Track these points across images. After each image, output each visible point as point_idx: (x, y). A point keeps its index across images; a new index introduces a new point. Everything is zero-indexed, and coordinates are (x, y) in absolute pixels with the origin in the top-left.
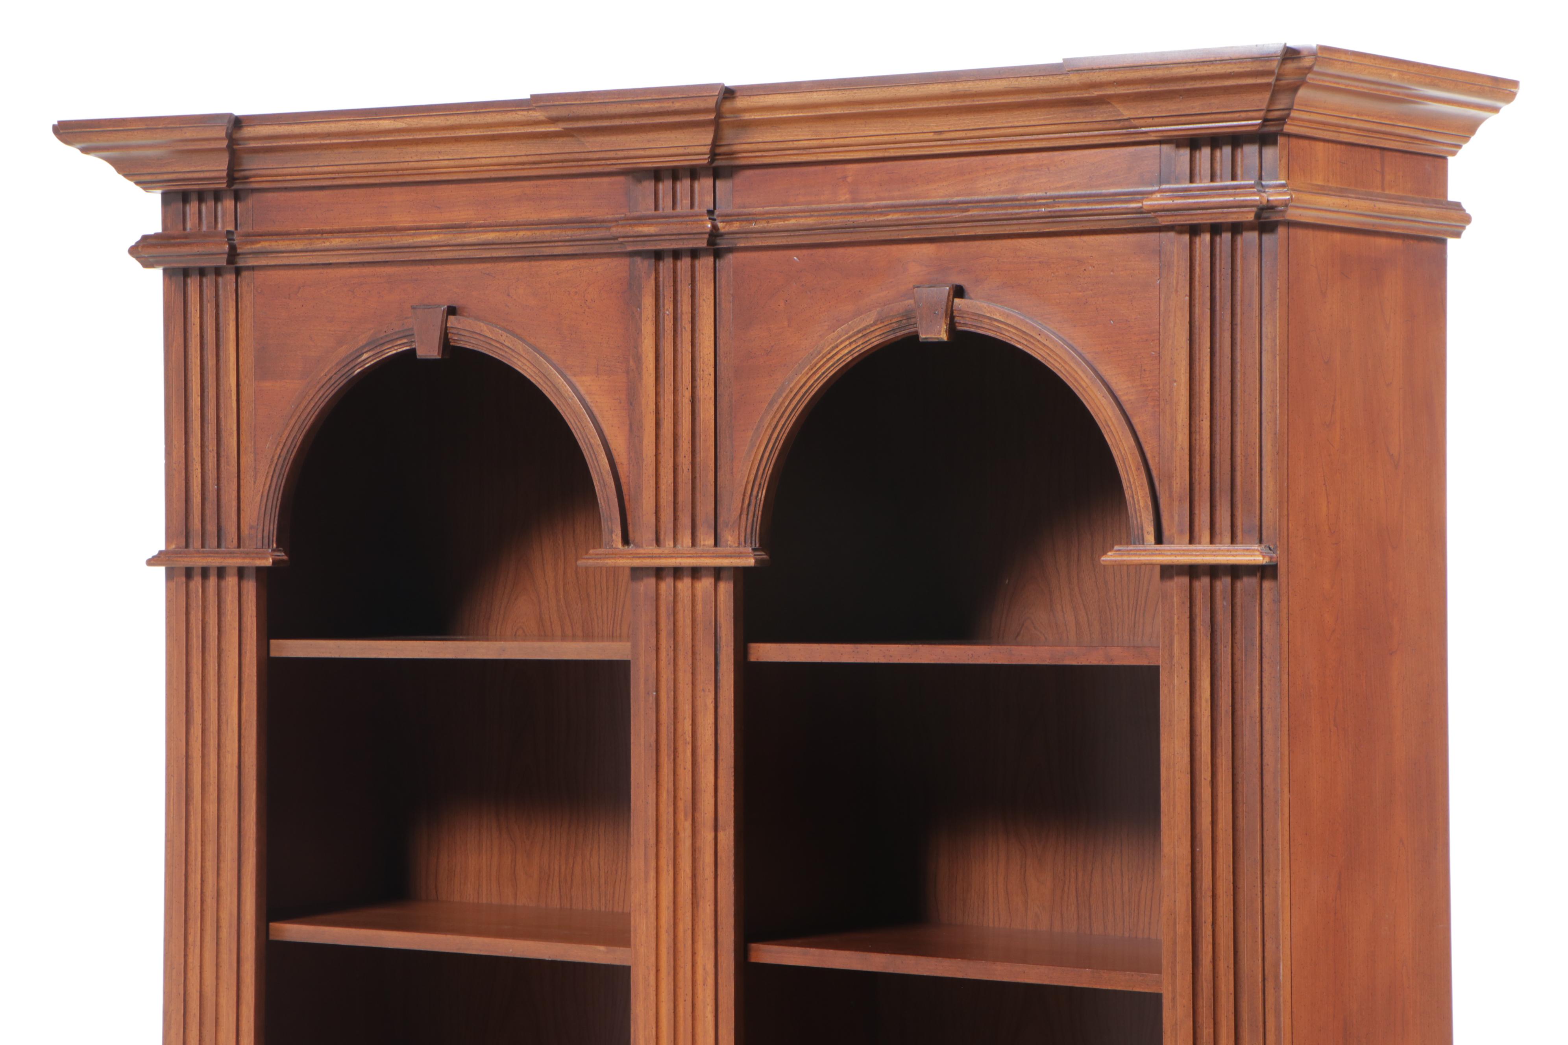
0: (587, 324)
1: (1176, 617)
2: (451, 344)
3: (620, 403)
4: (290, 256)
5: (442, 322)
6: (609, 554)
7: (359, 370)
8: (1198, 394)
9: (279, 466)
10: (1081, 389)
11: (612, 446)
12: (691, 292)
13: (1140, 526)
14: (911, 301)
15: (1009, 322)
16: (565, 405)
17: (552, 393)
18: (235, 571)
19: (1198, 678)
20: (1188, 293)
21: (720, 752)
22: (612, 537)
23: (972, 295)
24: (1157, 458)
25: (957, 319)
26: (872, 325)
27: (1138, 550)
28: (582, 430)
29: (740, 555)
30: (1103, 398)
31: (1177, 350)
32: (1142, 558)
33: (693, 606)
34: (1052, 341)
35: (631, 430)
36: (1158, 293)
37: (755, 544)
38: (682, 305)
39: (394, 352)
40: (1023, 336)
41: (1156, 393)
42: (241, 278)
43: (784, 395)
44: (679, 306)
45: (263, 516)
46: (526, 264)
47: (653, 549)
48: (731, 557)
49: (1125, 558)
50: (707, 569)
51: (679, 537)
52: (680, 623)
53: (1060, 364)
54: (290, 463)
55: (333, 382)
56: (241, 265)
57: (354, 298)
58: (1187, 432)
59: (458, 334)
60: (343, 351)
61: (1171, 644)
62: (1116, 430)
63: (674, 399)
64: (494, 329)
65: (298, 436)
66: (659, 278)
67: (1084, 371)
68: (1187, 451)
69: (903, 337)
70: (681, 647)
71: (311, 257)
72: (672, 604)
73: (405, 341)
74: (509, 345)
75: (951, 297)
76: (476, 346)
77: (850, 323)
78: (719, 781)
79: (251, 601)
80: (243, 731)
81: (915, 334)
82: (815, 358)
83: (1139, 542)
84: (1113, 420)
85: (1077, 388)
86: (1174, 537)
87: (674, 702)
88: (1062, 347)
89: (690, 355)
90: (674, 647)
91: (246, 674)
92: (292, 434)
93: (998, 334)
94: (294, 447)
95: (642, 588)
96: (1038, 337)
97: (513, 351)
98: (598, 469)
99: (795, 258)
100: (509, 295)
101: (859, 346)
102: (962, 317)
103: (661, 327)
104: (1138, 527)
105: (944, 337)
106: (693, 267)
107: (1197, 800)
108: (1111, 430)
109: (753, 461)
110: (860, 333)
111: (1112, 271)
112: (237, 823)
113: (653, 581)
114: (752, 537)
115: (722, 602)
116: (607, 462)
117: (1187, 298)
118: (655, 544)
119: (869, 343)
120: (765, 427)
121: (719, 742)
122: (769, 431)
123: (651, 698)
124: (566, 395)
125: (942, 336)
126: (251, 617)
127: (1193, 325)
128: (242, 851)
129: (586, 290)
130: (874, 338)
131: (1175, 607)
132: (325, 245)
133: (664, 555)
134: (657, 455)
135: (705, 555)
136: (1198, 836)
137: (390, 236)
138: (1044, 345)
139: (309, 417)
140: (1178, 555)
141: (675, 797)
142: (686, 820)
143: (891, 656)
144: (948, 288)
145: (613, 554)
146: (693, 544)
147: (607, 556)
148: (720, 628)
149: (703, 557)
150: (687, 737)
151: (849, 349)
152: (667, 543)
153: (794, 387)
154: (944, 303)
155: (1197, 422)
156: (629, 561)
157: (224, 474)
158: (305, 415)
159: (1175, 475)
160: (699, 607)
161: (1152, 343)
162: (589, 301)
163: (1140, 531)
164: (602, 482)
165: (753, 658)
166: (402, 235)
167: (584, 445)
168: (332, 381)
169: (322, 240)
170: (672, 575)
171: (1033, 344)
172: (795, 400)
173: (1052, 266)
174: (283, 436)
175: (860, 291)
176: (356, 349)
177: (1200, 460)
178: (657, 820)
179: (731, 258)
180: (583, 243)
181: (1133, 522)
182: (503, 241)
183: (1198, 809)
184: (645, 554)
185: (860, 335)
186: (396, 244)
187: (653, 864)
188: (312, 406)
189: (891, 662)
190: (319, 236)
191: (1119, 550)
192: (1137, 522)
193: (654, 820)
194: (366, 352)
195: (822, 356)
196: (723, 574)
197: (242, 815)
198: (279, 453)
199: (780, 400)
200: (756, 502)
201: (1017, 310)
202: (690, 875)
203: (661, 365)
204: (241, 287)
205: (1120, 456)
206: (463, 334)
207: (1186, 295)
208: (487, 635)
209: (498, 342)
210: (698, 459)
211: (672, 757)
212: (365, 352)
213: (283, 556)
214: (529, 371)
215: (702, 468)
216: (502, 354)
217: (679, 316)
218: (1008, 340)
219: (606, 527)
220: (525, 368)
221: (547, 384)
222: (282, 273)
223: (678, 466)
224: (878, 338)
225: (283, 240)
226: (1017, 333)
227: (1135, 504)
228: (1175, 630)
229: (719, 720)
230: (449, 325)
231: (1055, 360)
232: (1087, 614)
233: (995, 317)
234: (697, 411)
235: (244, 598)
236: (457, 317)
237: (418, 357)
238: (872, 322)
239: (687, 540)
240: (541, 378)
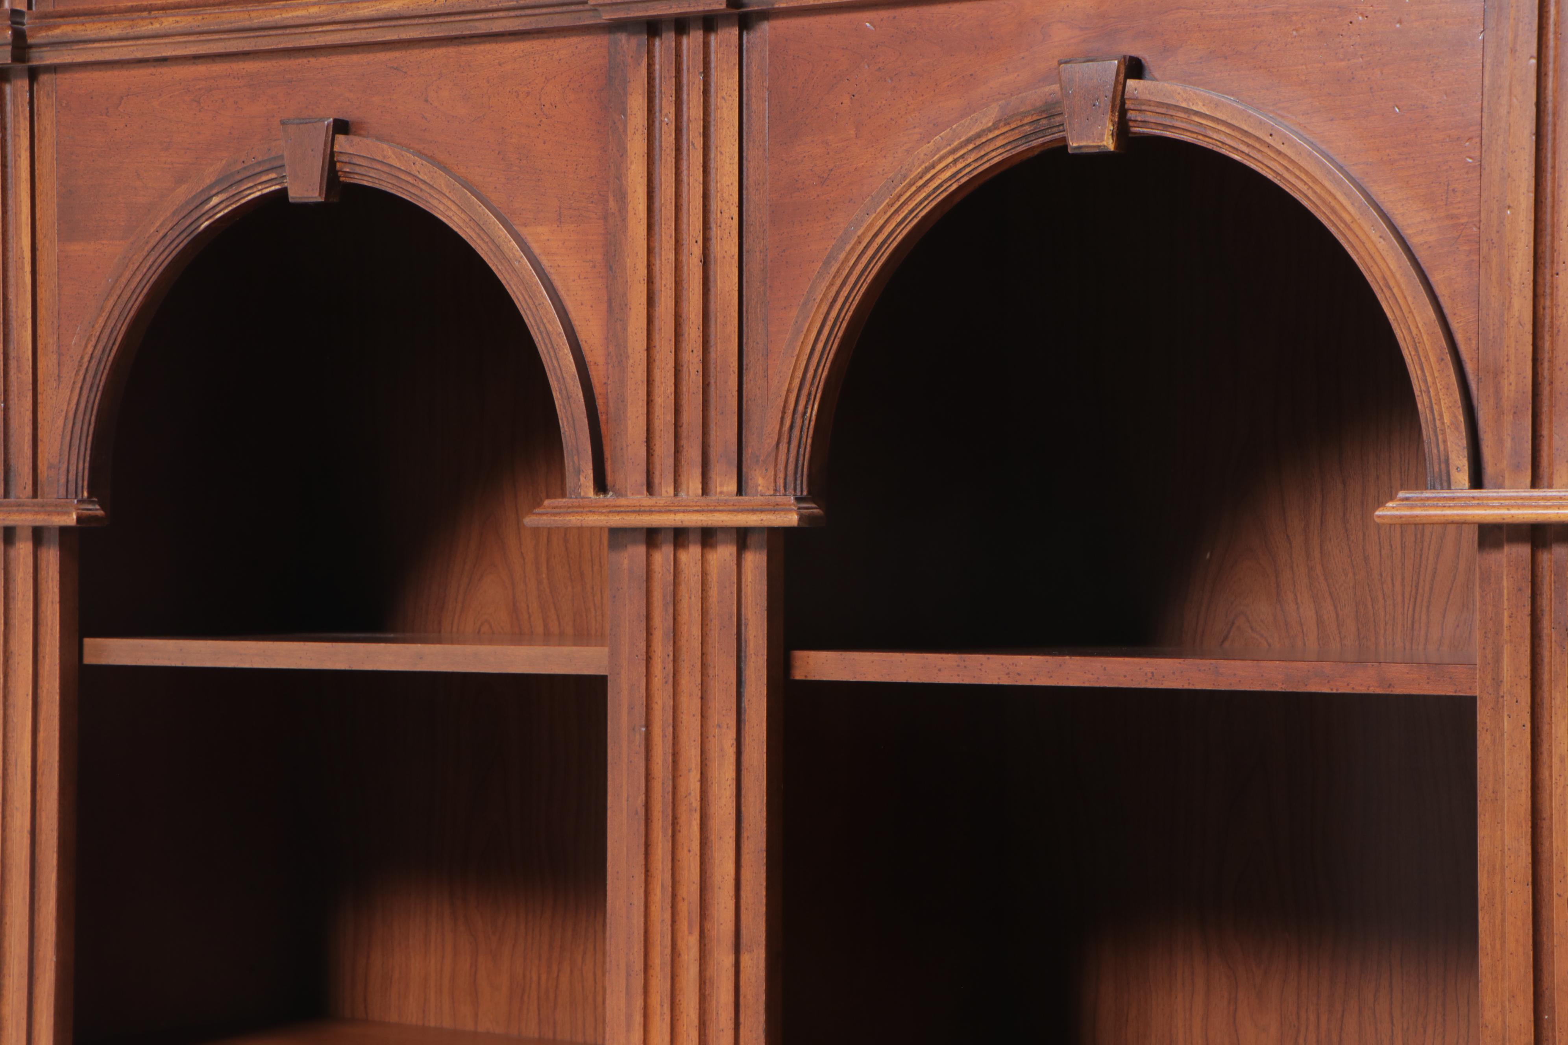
0: (544, 143)
1: (1506, 614)
2: (342, 179)
3: (594, 267)
4: (105, 48)
5: (325, 145)
6: (573, 507)
7: (207, 223)
8: (1549, 230)
9: (91, 373)
10: (1341, 226)
11: (583, 336)
12: (704, 85)
13: (1442, 458)
14: (1056, 87)
15: (1219, 115)
16: (510, 271)
17: (489, 253)
18: (29, 533)
19: (1546, 719)
20: (1534, 51)
21: (745, 825)
22: (579, 480)
23: (1156, 74)
24: (1474, 342)
25: (1131, 115)
26: (990, 130)
27: (1440, 499)
28: (534, 310)
29: (775, 509)
30: (1381, 240)
31: (1513, 152)
32: (1448, 512)
33: (703, 590)
34: (1293, 145)
35: (610, 309)
36: (1480, 56)
37: (802, 491)
38: (689, 108)
39: (258, 194)
40: (1245, 139)
41: (1475, 229)
42: (38, 84)
43: (848, 248)
44: (685, 109)
45: (67, 450)
46: (451, 51)
47: (646, 500)
48: (762, 511)
49: (1417, 512)
50: (726, 530)
51: (683, 479)
52: (684, 618)
53: (1306, 184)
54: (108, 368)
55: (169, 241)
56: (34, 63)
57: (200, 111)
58: (1530, 294)
59: (350, 163)
60: (183, 193)
61: (1498, 659)
62: (1403, 293)
63: (676, 259)
64: (404, 153)
65: (119, 325)
66: (654, 64)
67: (1348, 195)
68: (1529, 327)
69: (1042, 149)
70: (684, 656)
71: (134, 48)
72: (672, 588)
73: (273, 176)
74: (425, 178)
75: (1122, 76)
76: (377, 182)
77: (954, 127)
78: (743, 871)
79: (52, 580)
80: (39, 778)
81: (1061, 144)
82: (897, 186)
83: (1441, 484)
84: (1398, 276)
85: (1334, 225)
86: (1503, 477)
87: (674, 744)
88: (1310, 154)
89: (701, 186)
90: (674, 656)
91: (45, 691)
92: (109, 323)
93: (1200, 137)
94: (114, 344)
95: (626, 562)
96: (1269, 140)
97: (432, 187)
98: (558, 371)
99: (868, 24)
100: (427, 101)
101: (969, 165)
102: (1140, 111)
103: (657, 143)
104: (1439, 459)
105: (1109, 144)
106: (706, 45)
107: (1545, 931)
108: (1394, 294)
109: (798, 356)
110: (970, 143)
111: (1400, 22)
112: (27, 918)
113: (642, 549)
114: (796, 480)
115: (749, 584)
116: (572, 361)
117: (1534, 61)
118: (645, 492)
119: (985, 159)
120: (818, 300)
121: (743, 809)
122: (824, 308)
123: (638, 737)
124: (511, 255)
125: (1105, 143)
126: (52, 603)
127: (1542, 108)
128: (35, 961)
129: (542, 89)
130: (993, 151)
131: (1506, 597)
132: (154, 27)
133: (657, 509)
134: (649, 348)
135: (721, 508)
136: (1547, 993)
137: (248, 11)
138: (1279, 153)
139: (135, 297)
140: (1513, 506)
141: (674, 896)
142: (690, 933)
143: (1019, 674)
144: (1116, 62)
145: (579, 506)
146: (705, 491)
147: (570, 510)
148: (746, 625)
149: (719, 511)
150: (693, 800)
151: (954, 170)
152: (663, 490)
153: (863, 233)
154: (1110, 87)
155: (1548, 277)
156: (603, 517)
157: (14, 388)
158: (129, 294)
159: (1506, 370)
160: (714, 593)
161: (1467, 144)
162: (547, 106)
163: (1443, 466)
164: (564, 392)
165: (799, 674)
166: (266, 9)
167: (538, 334)
168: (167, 241)
169: (149, 21)
170: (672, 540)
171: (1259, 151)
172: (866, 256)
173: (1294, 18)
174: (97, 326)
175: (971, 75)
176: (201, 189)
177: (1552, 343)
178: (646, 932)
179: (765, 27)
180: (537, 11)
181: (1431, 452)
182: (414, 13)
183: (1545, 947)
184: (628, 506)
185: (971, 147)
186: (256, 23)
187: (639, 1003)
188: (138, 280)
189: (1019, 683)
190: (145, 14)
191: (1407, 499)
192: (1439, 451)
193: (642, 932)
194: (216, 194)
195: (909, 182)
196: (752, 540)
197: (36, 906)
198: (90, 353)
199: (842, 256)
200: (803, 422)
201: (1233, 95)
202: (696, 1022)
203: (657, 205)
204: (38, 99)
205: (1408, 338)
206: (358, 163)
207: (1532, 57)
208: (440, 632)
209: (409, 174)
210: (713, 355)
211: (670, 831)
212: (214, 195)
213: (97, 510)
214: (455, 219)
215: (718, 370)
216: (416, 193)
217: (685, 124)
218: (1217, 146)
219: (571, 464)
220: (450, 214)
221: (483, 239)
222: (97, 75)
223: (682, 366)
224: (1000, 151)
225: (93, 22)
226: (1233, 133)
227: (1434, 419)
228: (1506, 635)
229: (744, 773)
230: (336, 148)
231: (1297, 177)
232: (1335, 607)
233: (1195, 108)
234: (712, 278)
235: (42, 574)
236: (351, 137)
237: (290, 200)
238: (990, 124)
239: (693, 484)
240: (474, 230)
